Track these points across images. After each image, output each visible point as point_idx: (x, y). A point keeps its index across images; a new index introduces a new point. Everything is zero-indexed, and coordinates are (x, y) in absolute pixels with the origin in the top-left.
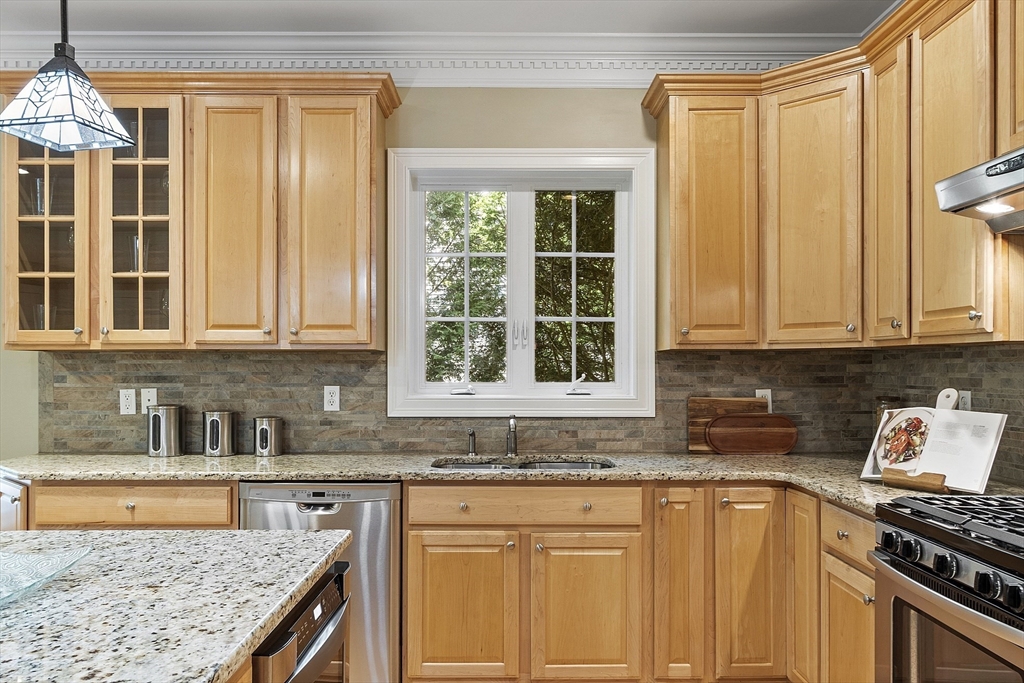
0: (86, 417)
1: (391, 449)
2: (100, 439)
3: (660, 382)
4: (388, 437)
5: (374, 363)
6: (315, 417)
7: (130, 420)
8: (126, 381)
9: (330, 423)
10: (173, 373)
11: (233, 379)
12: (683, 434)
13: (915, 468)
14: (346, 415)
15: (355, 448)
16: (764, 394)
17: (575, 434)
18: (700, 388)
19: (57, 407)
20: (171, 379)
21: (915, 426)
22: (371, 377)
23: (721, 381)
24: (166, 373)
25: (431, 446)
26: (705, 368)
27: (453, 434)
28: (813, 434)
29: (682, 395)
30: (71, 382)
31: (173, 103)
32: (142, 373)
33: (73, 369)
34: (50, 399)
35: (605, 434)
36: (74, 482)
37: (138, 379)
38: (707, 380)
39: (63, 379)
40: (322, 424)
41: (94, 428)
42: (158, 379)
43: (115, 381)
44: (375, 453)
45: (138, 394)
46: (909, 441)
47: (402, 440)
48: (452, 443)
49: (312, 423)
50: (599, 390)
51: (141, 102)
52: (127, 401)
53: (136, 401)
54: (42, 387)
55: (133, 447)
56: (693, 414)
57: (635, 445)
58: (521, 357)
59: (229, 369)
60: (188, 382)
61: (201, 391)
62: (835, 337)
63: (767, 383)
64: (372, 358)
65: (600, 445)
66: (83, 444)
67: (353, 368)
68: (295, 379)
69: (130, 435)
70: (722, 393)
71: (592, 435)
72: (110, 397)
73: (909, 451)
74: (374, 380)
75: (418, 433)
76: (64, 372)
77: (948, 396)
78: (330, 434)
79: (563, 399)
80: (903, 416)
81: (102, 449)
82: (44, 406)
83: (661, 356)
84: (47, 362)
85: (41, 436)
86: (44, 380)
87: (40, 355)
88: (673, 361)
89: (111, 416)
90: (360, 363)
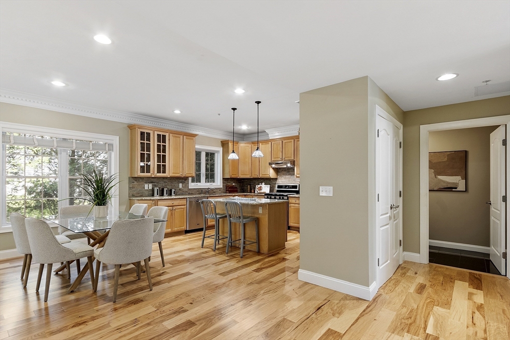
0: (138, 190)
1: (189, 194)
2: (141, 194)
3: (223, 183)
4: (189, 192)
7: (147, 190)
8: (146, 183)
9: (180, 190)
11: (165, 182)
12: (225, 190)
13: (262, 191)
14: (183, 188)
15: (184, 194)
16: (234, 184)
18: (227, 183)
19: (133, 188)
20: (154, 182)
21: (261, 187)
22: (186, 182)
23: (230, 182)
26: (228, 180)
27: (198, 191)
28: (239, 190)
29: (225, 184)
30: (135, 183)
31: (167, 135)
33: (136, 180)
34: (131, 187)
36: (165, 199)
37: (148, 182)
41: (140, 192)
42: (152, 182)
43: (144, 183)
44: (187, 195)
45: (148, 185)
46: (260, 188)
47: (191, 192)
48: (198, 193)
49: (178, 190)
50: (214, 184)
51: (162, 133)
52: (146, 186)
53: (148, 187)
54: (129, 184)
55: (147, 195)
56: (226, 187)
57: (220, 192)
58: (203, 178)
59: (164, 180)
60: (157, 183)
61: (161, 184)
62: (248, 176)
63: (234, 183)
64: (186, 179)
65: (216, 192)
66: (138, 195)
68: (175, 182)
69: (147, 193)
70: (229, 184)
72: (143, 186)
73: (261, 189)
75: (193, 191)
76: (134, 181)
77: (263, 183)
78: (180, 192)
79: (209, 185)
80: (259, 186)
81: (141, 196)
82: (130, 188)
83: (223, 179)
84: (131, 179)
85: (129, 194)
86: (130, 182)
87: (129, 177)
88: (225, 180)
89: (143, 190)
90: (184, 179)
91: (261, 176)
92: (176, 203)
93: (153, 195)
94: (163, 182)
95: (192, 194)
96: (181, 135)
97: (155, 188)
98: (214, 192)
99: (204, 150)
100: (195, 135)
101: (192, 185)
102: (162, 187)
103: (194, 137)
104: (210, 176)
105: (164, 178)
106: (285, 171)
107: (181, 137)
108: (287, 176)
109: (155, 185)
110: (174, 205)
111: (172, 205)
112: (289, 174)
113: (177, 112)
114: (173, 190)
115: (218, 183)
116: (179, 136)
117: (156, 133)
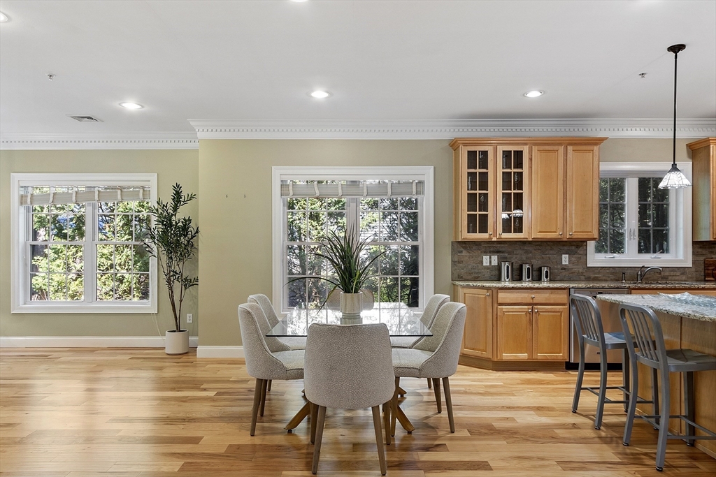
0: (470, 267)
1: (588, 279)
2: (476, 275)
3: (694, 253)
4: (587, 274)
5: (581, 246)
6: (559, 267)
7: (487, 268)
8: (485, 253)
9: (565, 269)
10: (504, 250)
11: (527, 252)
12: (703, 273)
14: (571, 266)
15: (575, 279)
17: (660, 273)
18: (709, 256)
19: (459, 263)
20: (503, 252)
22: (581, 251)
24: (501, 250)
25: (604, 278)
26: (711, 248)
27: (612, 274)
29: (702, 258)
30: (464, 253)
31: (525, 150)
32: (491, 250)
33: (465, 248)
34: (456, 260)
35: (672, 273)
37: (490, 252)
38: (712, 252)
39: (461, 252)
40: (562, 269)
41: (473, 271)
42: (497, 252)
43: (481, 252)
44: (583, 281)
45: (490, 258)
47: (593, 276)
48: (613, 277)
49: (557, 269)
52: (486, 260)
53: (490, 260)
54: (453, 254)
55: (488, 278)
56: (707, 265)
57: (684, 278)
58: (632, 242)
59: (526, 248)
60: (509, 253)
61: (514, 256)
64: (580, 244)
65: (670, 278)
66: (469, 277)
67: (573, 248)
68: (551, 252)
69: (487, 275)
71: (667, 274)
72: (479, 259)
74: (582, 252)
75: (599, 273)
76: (462, 249)
78: (565, 273)
79: (651, 260)
81: (476, 279)
82: (454, 263)
83: (694, 243)
84: (456, 245)
85: (452, 274)
86: (454, 252)
87: (452, 242)
88: (698, 245)
89: (480, 266)
90: (576, 246)
93: (499, 279)
94: (520, 252)
95: (596, 279)
96: (561, 144)
97: (503, 264)
98: (665, 278)
100: (598, 141)
101: (597, 259)
102: (520, 263)
103: (596, 144)
104: (654, 238)
105: (524, 243)
107: (561, 148)
109: (506, 258)
114: (544, 270)
115: (679, 253)
116: (555, 148)
117: (501, 149)
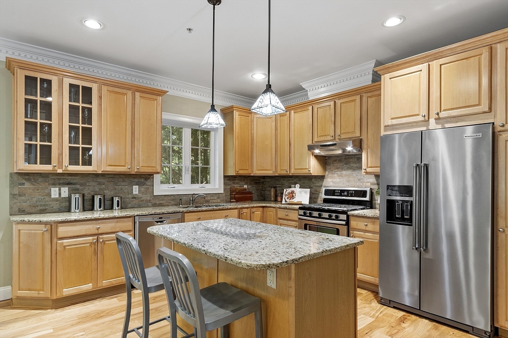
0: (35, 199)
1: (155, 205)
2: (42, 208)
3: (225, 184)
4: (153, 202)
5: (149, 178)
6: (130, 196)
7: (56, 200)
8: (54, 185)
9: (135, 198)
10: (75, 181)
11: (100, 184)
12: (229, 197)
13: (295, 200)
14: (140, 195)
15: (143, 206)
16: (245, 186)
17: (205, 198)
18: (233, 185)
19: (20, 196)
20: (74, 184)
21: (293, 192)
22: (149, 183)
23: (237, 183)
24: (72, 182)
25: (167, 204)
26: (234, 180)
27: (173, 200)
28: (255, 196)
29: (229, 187)
30: (27, 185)
31: (95, 88)
32: (61, 182)
33: (28, 180)
35: (212, 198)
37: (60, 184)
38: (234, 183)
39: (23, 184)
40: (132, 198)
41: (38, 203)
42: (68, 184)
43: (49, 185)
44: (150, 207)
45: (60, 190)
46: (292, 195)
47: (158, 202)
48: (173, 203)
49: (129, 198)
50: (208, 186)
51: (81, 83)
52: (54, 192)
53: (59, 192)
54: (12, 187)
55: (57, 210)
56: (232, 191)
57: (219, 201)
58: (187, 176)
59: (98, 180)
60: (81, 185)
61: (87, 188)
62: (270, 173)
63: (246, 184)
64: (149, 176)
65: (210, 201)
66: (34, 210)
67: (143, 180)
68: (123, 183)
69: (56, 206)
70: (237, 186)
71: (209, 198)
72: (47, 191)
73: (293, 197)
74: (149, 184)
75: (163, 200)
76: (24, 181)
77: (298, 186)
78: (135, 202)
79: (199, 189)
80: (289, 190)
81: (42, 212)
82: (13, 196)
83: (225, 177)
84: (15, 177)
85: (11, 208)
86: (12, 184)
87: (11, 174)
88: (227, 178)
89: (47, 198)
90: (145, 178)
91: (293, 172)
92: (105, 227)
93: (69, 210)
94: (94, 184)
95: (161, 205)
96: (129, 89)
97: (73, 195)
98: (207, 201)
99: (187, 125)
100: (162, 93)
101: (161, 189)
102: (93, 194)
103: (159, 95)
104: (201, 174)
105: (96, 175)
106: (340, 161)
107: (130, 93)
108: (344, 172)
109: (78, 189)
110: (100, 231)
111: (96, 232)
112: (348, 169)
113: (92, 24)
114: (116, 200)
115: (216, 185)
116: (125, 91)
117: (67, 81)
